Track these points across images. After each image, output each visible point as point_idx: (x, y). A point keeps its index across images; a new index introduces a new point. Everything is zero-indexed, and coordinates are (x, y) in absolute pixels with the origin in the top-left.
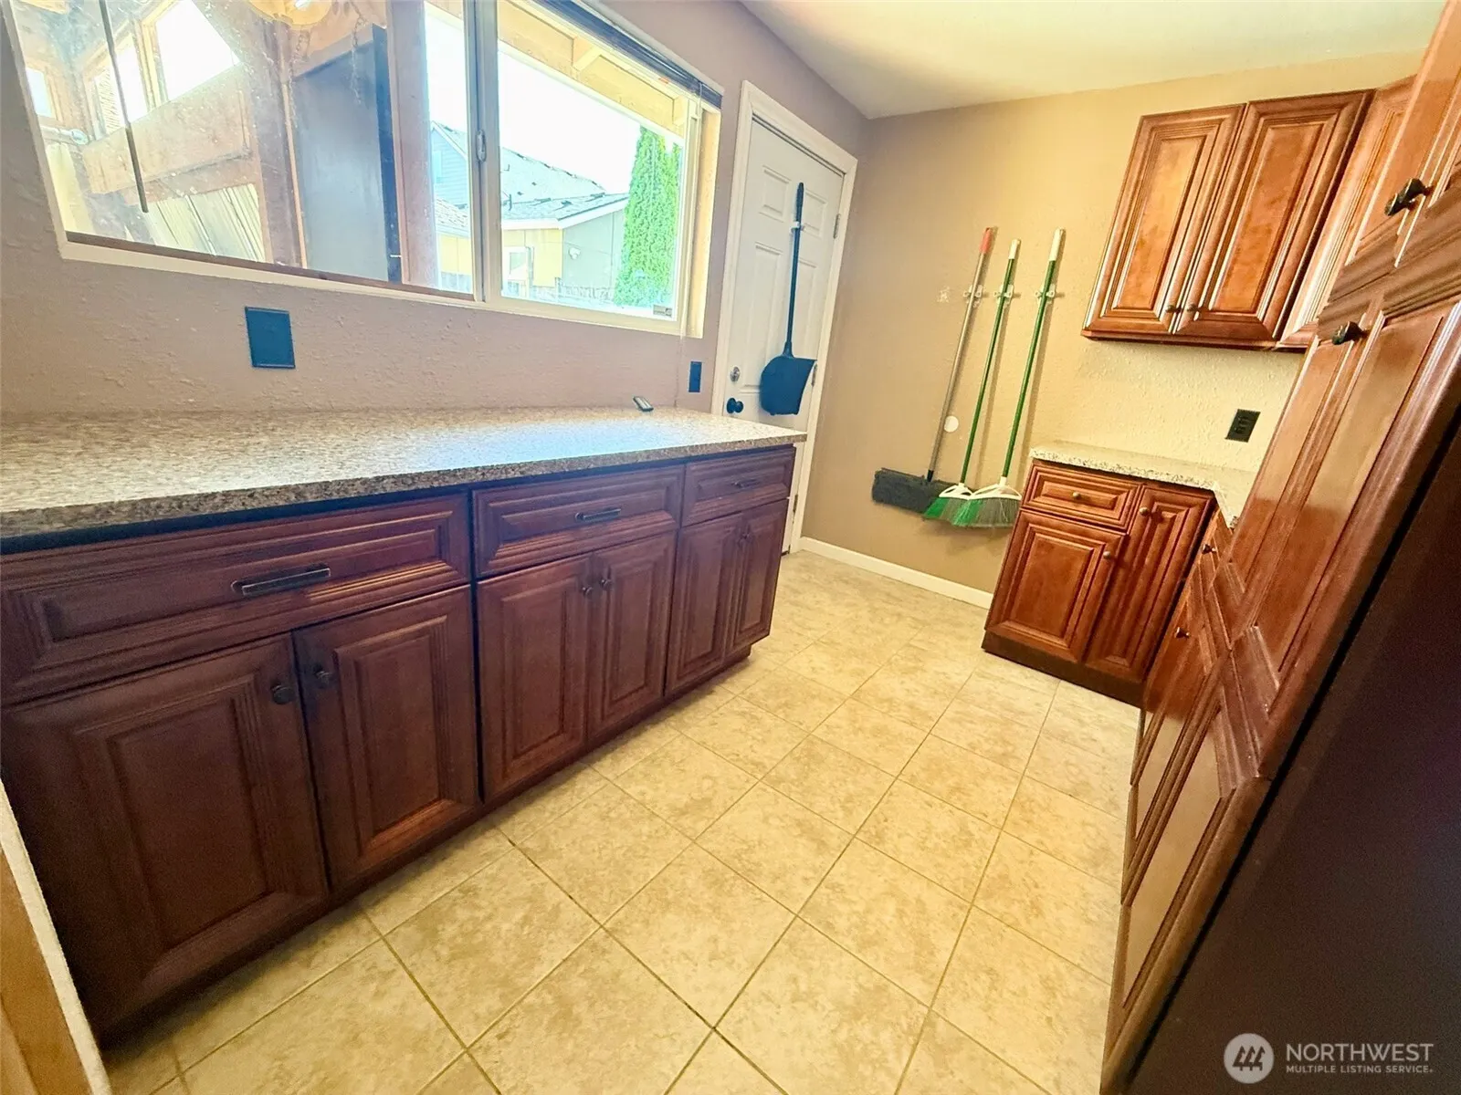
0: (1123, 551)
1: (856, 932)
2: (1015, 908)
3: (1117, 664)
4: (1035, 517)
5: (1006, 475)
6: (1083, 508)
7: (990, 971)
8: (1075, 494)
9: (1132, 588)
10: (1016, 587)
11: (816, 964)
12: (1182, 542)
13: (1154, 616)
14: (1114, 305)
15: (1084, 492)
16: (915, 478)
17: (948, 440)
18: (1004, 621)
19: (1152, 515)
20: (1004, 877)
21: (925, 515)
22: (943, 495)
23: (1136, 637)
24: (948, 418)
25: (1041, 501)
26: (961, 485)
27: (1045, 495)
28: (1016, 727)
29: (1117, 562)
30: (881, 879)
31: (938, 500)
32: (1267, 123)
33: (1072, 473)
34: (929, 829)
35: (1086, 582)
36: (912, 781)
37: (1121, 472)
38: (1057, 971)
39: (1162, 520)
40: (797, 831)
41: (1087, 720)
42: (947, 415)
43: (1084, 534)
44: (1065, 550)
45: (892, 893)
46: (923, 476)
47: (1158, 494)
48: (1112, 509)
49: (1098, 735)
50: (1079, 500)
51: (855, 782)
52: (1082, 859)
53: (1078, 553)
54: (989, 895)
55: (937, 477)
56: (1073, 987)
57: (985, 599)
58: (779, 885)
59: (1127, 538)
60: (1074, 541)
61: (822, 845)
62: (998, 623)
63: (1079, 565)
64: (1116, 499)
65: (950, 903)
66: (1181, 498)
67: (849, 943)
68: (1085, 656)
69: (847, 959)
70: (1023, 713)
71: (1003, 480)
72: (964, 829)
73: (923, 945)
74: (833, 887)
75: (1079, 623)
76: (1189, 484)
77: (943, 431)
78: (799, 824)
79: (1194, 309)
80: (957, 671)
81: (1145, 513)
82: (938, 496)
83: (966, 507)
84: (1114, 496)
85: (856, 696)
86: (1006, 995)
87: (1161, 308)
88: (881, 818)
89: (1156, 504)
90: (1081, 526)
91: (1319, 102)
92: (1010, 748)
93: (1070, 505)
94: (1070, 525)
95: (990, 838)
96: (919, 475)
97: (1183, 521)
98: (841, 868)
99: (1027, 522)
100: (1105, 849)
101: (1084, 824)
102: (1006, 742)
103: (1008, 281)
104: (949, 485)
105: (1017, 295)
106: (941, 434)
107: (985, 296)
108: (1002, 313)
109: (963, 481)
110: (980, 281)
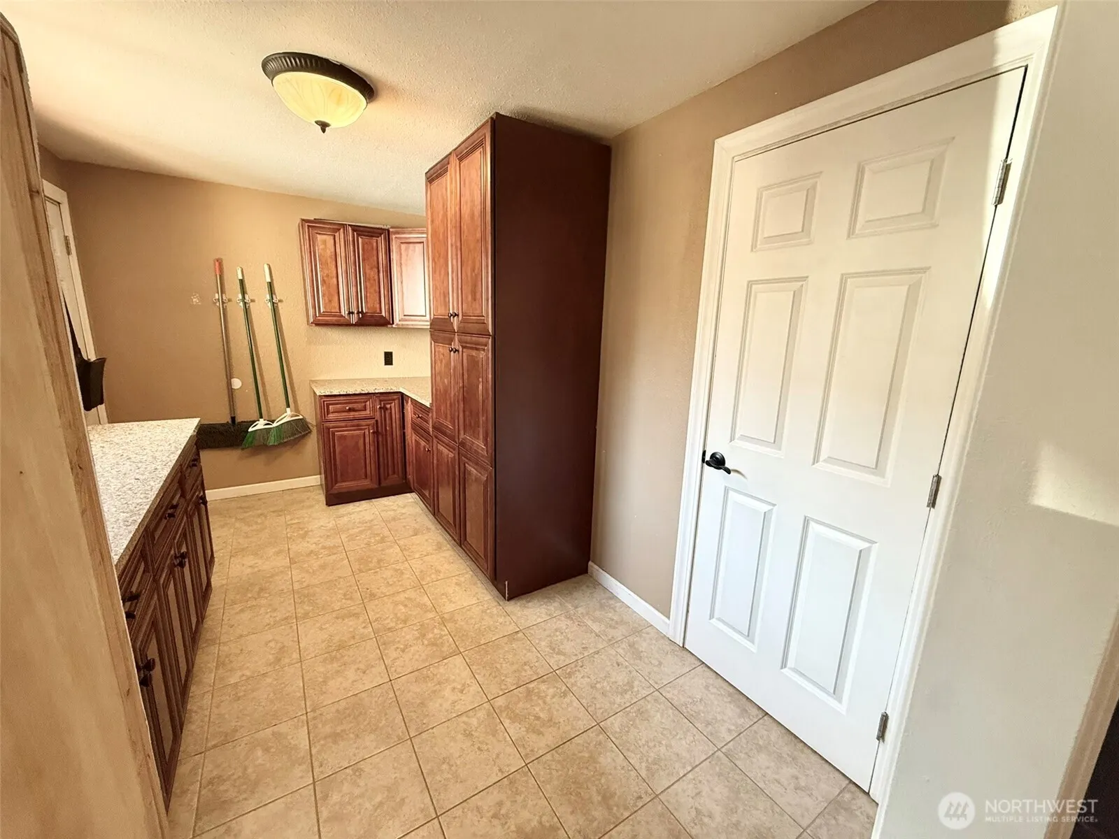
0: (377, 427)
1: (399, 622)
2: (433, 576)
3: (394, 479)
4: (331, 425)
5: (288, 406)
6: (352, 413)
7: (443, 594)
8: (347, 408)
9: (387, 441)
10: (335, 464)
11: (398, 639)
12: (397, 416)
13: (399, 452)
14: (322, 311)
15: (351, 406)
16: (222, 425)
17: (236, 394)
18: (336, 484)
19: (383, 408)
20: (421, 572)
21: (243, 446)
22: (250, 430)
23: (396, 462)
24: (232, 380)
25: (331, 416)
26: (262, 420)
27: (332, 413)
28: (375, 527)
29: (376, 433)
30: (389, 604)
31: (248, 435)
32: (358, 235)
33: (342, 398)
34: (386, 579)
35: (367, 448)
36: (361, 571)
37: (363, 392)
38: (457, 579)
39: (387, 409)
40: (340, 620)
41: (395, 508)
42: (231, 378)
43: (358, 425)
44: (353, 436)
45: (396, 604)
46: (228, 422)
47: (382, 398)
48: (365, 410)
49: (404, 511)
50: (350, 410)
51: (339, 589)
52: (436, 550)
53: (358, 436)
54: (423, 579)
55: (239, 420)
56: (463, 579)
57: (315, 480)
58: (357, 637)
59: (377, 421)
60: (354, 430)
61: (356, 615)
62: (332, 487)
63: (361, 441)
64: (365, 405)
65: (416, 590)
66: (390, 398)
67: (401, 626)
68: (380, 483)
69: (405, 629)
70: (372, 521)
71: (288, 409)
72: (396, 570)
73: (422, 606)
74: (376, 620)
75: (372, 468)
76: (391, 391)
77: (232, 389)
78: (337, 618)
79: (358, 313)
80: (327, 521)
81: (380, 408)
82: (248, 432)
83: (273, 433)
84: (364, 404)
85: (292, 561)
86: (452, 595)
87: (344, 312)
88: (365, 590)
89: (382, 403)
90: (356, 422)
91: (372, 230)
92: (381, 535)
93: (346, 414)
94: (350, 423)
95: (407, 565)
96: (225, 422)
97: (394, 406)
98: (371, 614)
99: (328, 429)
100: (438, 543)
101: (427, 540)
102: (378, 535)
103: (244, 292)
104: (252, 422)
105: (253, 301)
106: (231, 391)
107: (230, 300)
108: (247, 311)
109: (261, 417)
110: (223, 292)
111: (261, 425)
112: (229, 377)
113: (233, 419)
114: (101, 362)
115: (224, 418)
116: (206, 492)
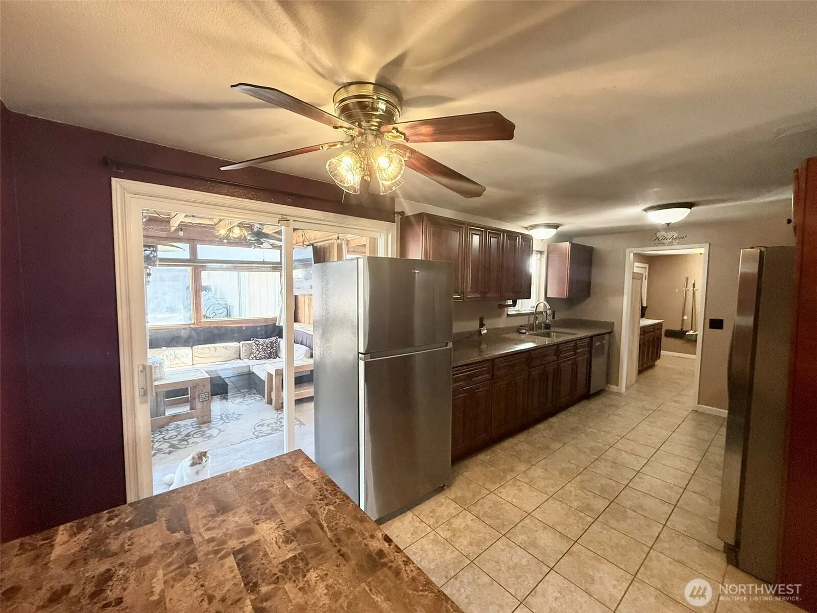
17: (685, 321)
21: (682, 339)
46: (679, 330)
55: (684, 330)
82: (686, 334)
103: (694, 287)
104: (687, 332)
105: (696, 290)
106: (683, 320)
107: (688, 290)
108: (694, 294)
109: (692, 329)
110: (686, 287)
111: (691, 332)
112: (683, 315)
113: (682, 329)
114: (646, 307)
115: (678, 328)
116: (661, 351)
